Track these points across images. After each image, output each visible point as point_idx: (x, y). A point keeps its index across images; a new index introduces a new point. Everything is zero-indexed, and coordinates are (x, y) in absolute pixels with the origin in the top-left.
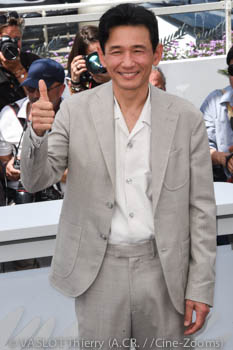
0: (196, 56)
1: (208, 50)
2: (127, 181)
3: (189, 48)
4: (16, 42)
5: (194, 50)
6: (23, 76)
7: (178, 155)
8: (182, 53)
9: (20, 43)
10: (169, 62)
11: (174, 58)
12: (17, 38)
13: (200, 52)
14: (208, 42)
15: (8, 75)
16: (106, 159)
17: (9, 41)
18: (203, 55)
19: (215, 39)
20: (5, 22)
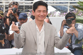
0: (60, 16)
1: (63, 15)
2: (39, 44)
3: (59, 14)
4: (16, 9)
5: (60, 15)
6: (17, 17)
7: (51, 37)
8: (57, 15)
9: (17, 10)
10: (54, 17)
11: (55, 16)
12: (17, 8)
13: (61, 15)
14: (63, 13)
15: (14, 17)
16: (35, 38)
17: (15, 9)
18: (62, 16)
19: (65, 13)
20: (14, 4)
